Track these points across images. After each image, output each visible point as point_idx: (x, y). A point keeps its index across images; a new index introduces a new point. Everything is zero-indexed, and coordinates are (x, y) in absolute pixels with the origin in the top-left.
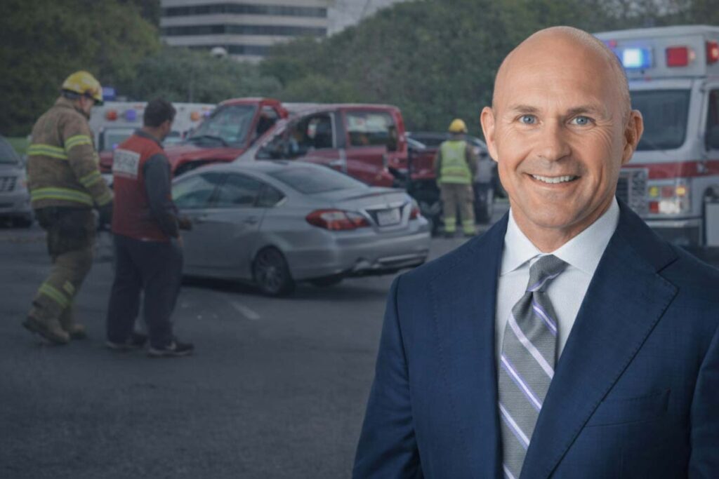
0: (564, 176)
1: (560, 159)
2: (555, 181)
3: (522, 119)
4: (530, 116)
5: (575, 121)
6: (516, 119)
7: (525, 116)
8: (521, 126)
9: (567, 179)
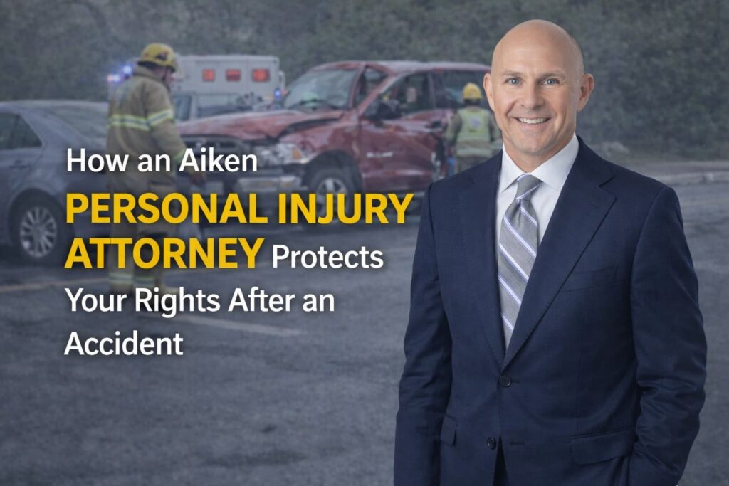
0: (540, 118)
1: (537, 108)
2: (534, 121)
3: (510, 81)
4: (516, 79)
5: (546, 83)
6: (507, 81)
7: (513, 79)
8: (510, 86)
9: (542, 120)
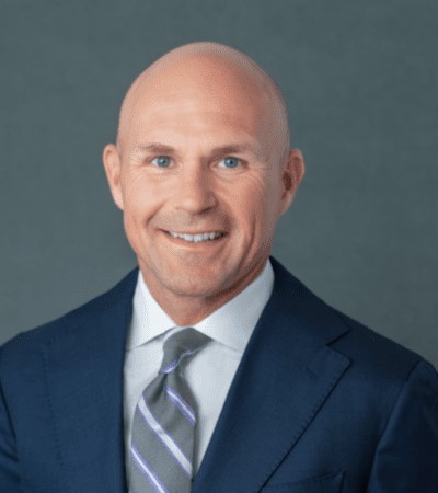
0: (209, 232)
2: (198, 238)
4: (165, 157)
5: (222, 164)
7: (160, 158)
9: (212, 236)
